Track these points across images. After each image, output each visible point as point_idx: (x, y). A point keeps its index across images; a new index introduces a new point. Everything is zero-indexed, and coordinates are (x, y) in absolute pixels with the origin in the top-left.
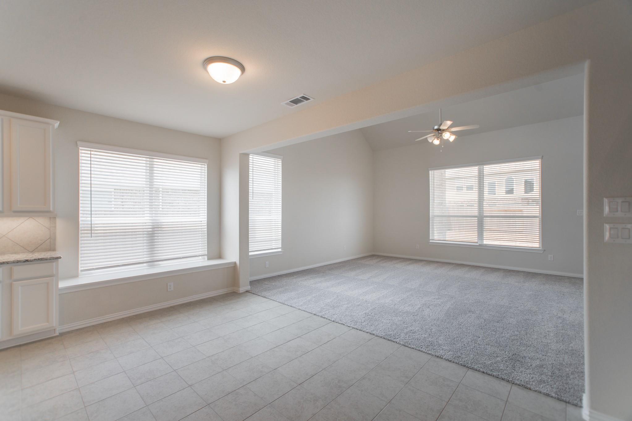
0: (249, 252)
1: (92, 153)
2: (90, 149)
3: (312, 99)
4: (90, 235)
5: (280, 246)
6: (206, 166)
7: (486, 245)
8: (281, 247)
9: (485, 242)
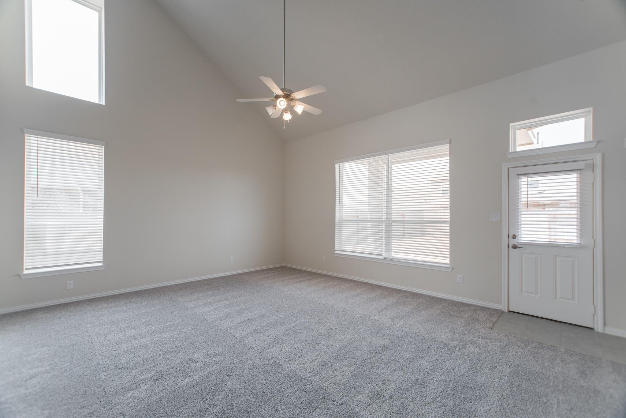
8: (102, 260)
9: (394, 255)
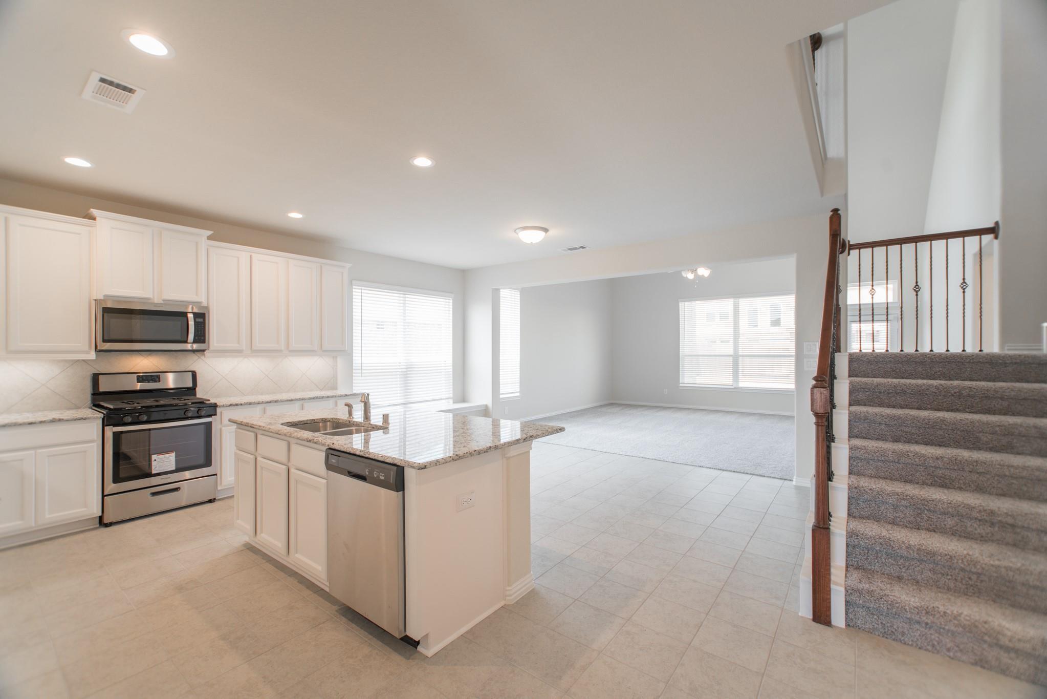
0: (499, 394)
1: (363, 291)
2: (361, 288)
3: (588, 248)
4: (360, 375)
5: (518, 390)
6: (451, 301)
7: (741, 388)
9: (741, 385)
